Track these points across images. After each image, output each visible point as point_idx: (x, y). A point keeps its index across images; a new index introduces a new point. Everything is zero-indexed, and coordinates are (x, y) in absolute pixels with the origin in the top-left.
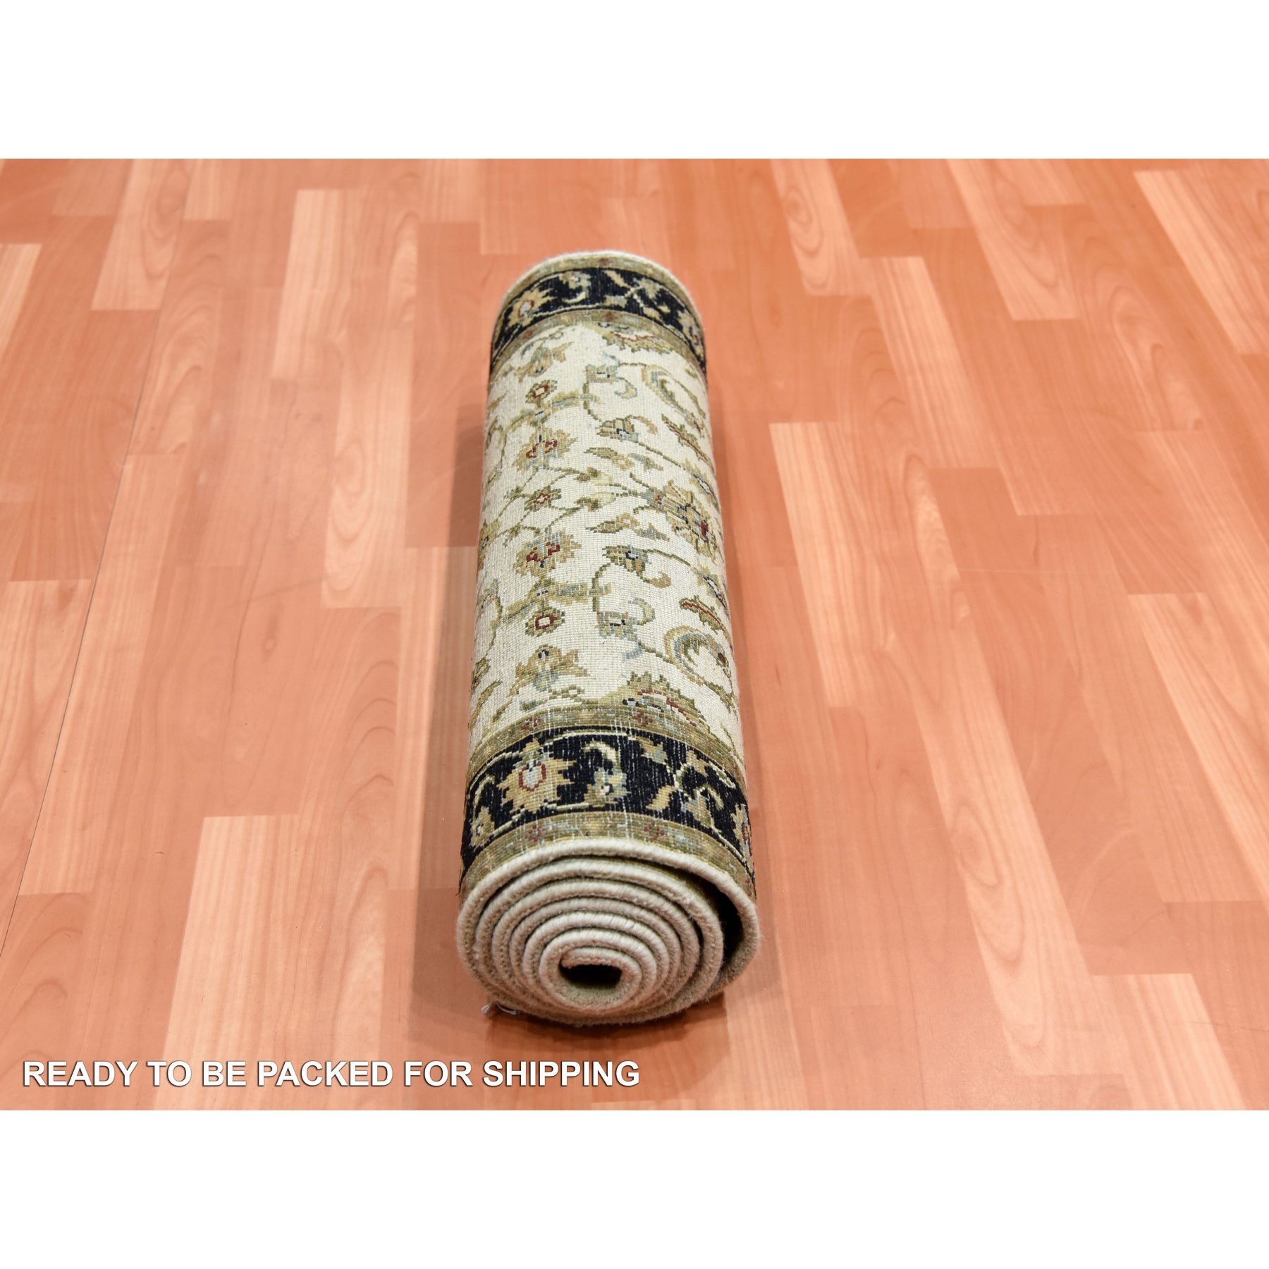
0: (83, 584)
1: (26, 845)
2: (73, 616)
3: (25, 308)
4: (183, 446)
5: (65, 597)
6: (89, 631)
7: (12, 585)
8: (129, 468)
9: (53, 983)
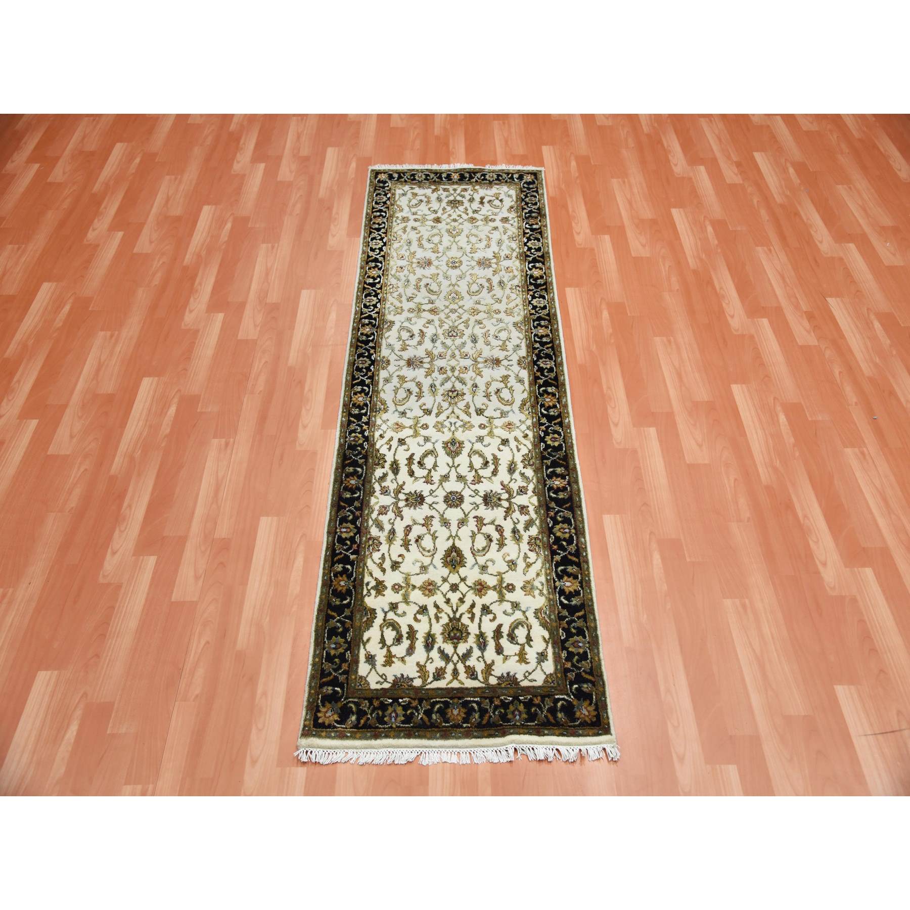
0: (232, 440)
1: (216, 523)
2: (229, 451)
3: (219, 339)
4: (261, 391)
5: (227, 444)
6: (233, 456)
7: (213, 440)
8: (245, 400)
9: (222, 563)
